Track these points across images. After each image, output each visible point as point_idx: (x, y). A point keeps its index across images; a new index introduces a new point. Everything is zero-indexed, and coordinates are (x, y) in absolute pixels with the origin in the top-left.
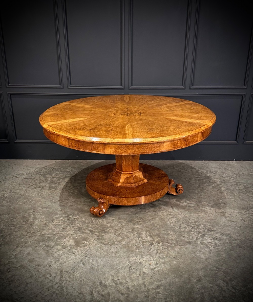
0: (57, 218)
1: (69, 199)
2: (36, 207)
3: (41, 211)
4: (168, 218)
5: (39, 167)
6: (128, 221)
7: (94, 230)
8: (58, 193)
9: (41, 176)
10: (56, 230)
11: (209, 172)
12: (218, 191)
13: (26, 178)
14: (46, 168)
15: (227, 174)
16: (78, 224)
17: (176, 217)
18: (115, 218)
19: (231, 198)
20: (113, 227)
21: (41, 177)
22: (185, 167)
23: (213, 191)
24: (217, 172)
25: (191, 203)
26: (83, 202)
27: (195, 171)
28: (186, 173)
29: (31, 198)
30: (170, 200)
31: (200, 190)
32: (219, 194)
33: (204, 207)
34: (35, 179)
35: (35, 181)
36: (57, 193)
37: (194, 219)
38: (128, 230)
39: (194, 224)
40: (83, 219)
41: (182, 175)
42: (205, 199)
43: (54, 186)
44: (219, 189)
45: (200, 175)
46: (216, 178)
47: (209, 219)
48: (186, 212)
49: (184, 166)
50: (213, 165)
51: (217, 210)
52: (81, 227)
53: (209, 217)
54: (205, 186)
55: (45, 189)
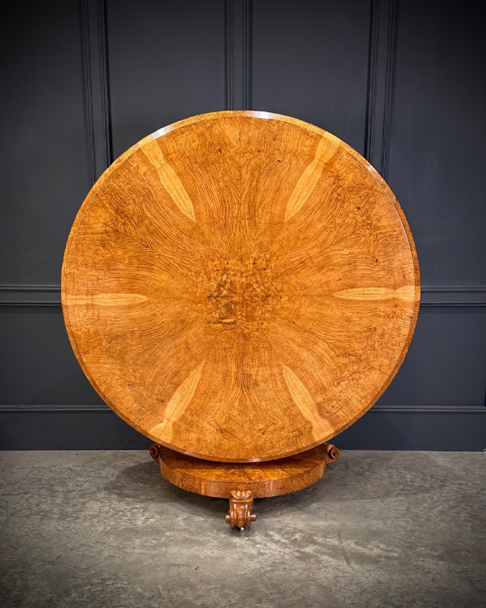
0: (76, 586)
1: (105, 541)
2: (28, 561)
3: (41, 571)
4: (338, 584)
5: (37, 466)
6: (246, 593)
8: (80, 528)
9: (43, 488)
11: (429, 478)
12: (453, 522)
13: (8, 493)
14: (53, 468)
15: (470, 482)
16: (127, 602)
17: (358, 583)
18: (213, 587)
19: (482, 537)
21: (42, 490)
23: (439, 521)
24: (448, 477)
25: (390, 548)
26: (139, 549)
27: (398, 474)
28: (376, 478)
29: (17, 541)
30: (341, 542)
31: (410, 520)
32: (456, 530)
33: (422, 559)
35: (27, 500)
36: (78, 527)
37: (399, 588)
39: (401, 599)
40: (139, 590)
41: (368, 484)
42: (424, 539)
43: (72, 511)
44: (454, 518)
45: (410, 483)
47: (433, 587)
48: (380, 571)
49: (371, 464)
50: (438, 461)
51: (452, 566)
53: (435, 582)
54: (422, 509)
55: (50, 517)
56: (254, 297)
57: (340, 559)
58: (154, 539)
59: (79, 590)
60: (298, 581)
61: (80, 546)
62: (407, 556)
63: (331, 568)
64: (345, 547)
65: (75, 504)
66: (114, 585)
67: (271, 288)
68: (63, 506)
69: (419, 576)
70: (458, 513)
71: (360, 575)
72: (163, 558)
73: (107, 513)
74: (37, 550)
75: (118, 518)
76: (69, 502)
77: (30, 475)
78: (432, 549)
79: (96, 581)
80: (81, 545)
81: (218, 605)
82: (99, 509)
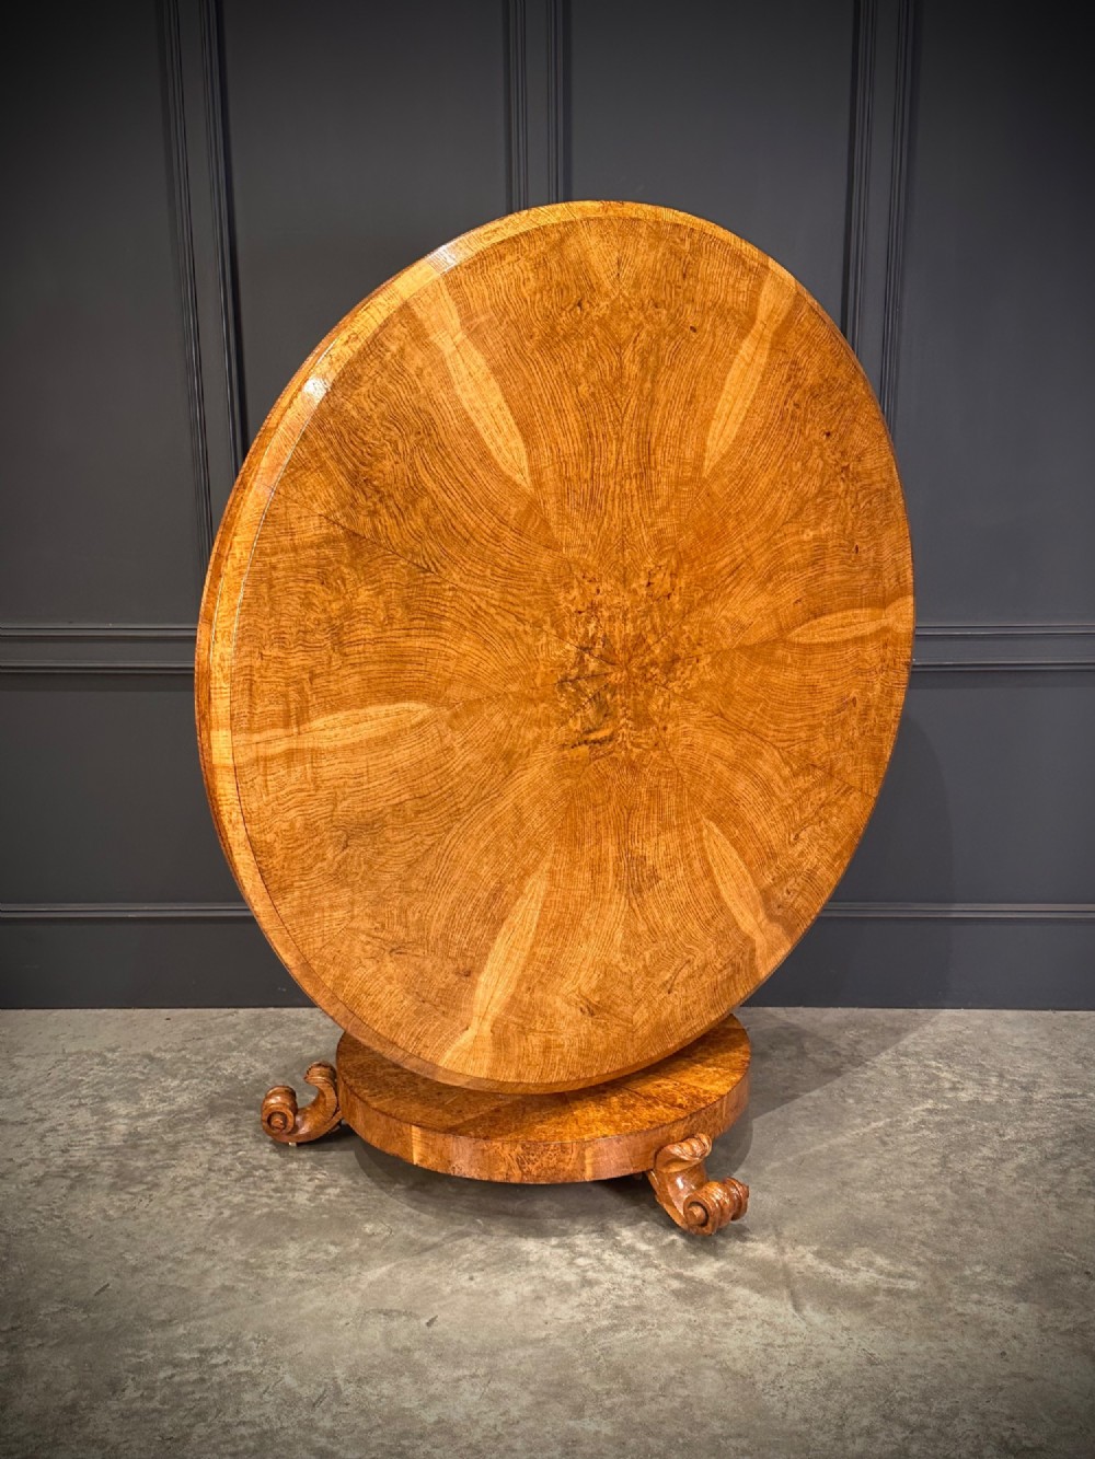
0: (139, 1369)
1: (217, 1248)
2: (28, 1300)
3: (57, 1326)
4: (770, 1366)
5: (73, 1050)
6: (545, 1389)
7: (342, 1453)
8: (159, 1213)
9: (81, 1105)
10: (130, 1448)
11: (994, 1080)
12: (1052, 1198)
14: (109, 1055)
16: (258, 1413)
17: (819, 1364)
18: (467, 1372)
20: (456, 1430)
21: (80, 1111)
22: (858, 1047)
23: (1019, 1193)
24: (1040, 1076)
25: (900, 1268)
26: (295, 1269)
27: (919, 1069)
28: (868, 1081)
29: (8, 1246)
30: (782, 1251)
31: (948, 1191)
32: (1057, 1216)
33: (975, 1296)
34: (47, 1125)
35: (42, 1137)
36: (155, 1210)
37: (920, 1377)
38: (543, 1449)
39: (922, 1406)
40: (289, 1380)
41: (850, 1096)
42: (982, 1243)
43: (145, 1168)
44: (1053, 1185)
45: (949, 1095)
46: (1034, 1114)
47: (1003, 1373)
48: (873, 1330)
49: (857, 1042)
50: (1017, 1036)
51: (1049, 1315)
52: (272, 1431)
53: (1007, 1360)
54: (977, 1161)
55: (91, 1183)
57: (777, 1298)
58: (333, 1243)
59: (145, 1379)
60: (673, 1358)
61: (156, 1261)
62: (941, 1288)
63: (756, 1323)
64: (791, 1265)
65: (154, 1148)
66: (229, 1367)
68: (124, 1155)
69: (968, 1343)
70: (1065, 1172)
71: (825, 1340)
72: (352, 1295)
73: (227, 1171)
74: (53, 1271)
75: (252, 1186)
76: (139, 1142)
77: (55, 1073)
78: (1001, 1269)
79: (187, 1356)
80: (159, 1258)
81: (477, 1422)
82: (210, 1161)
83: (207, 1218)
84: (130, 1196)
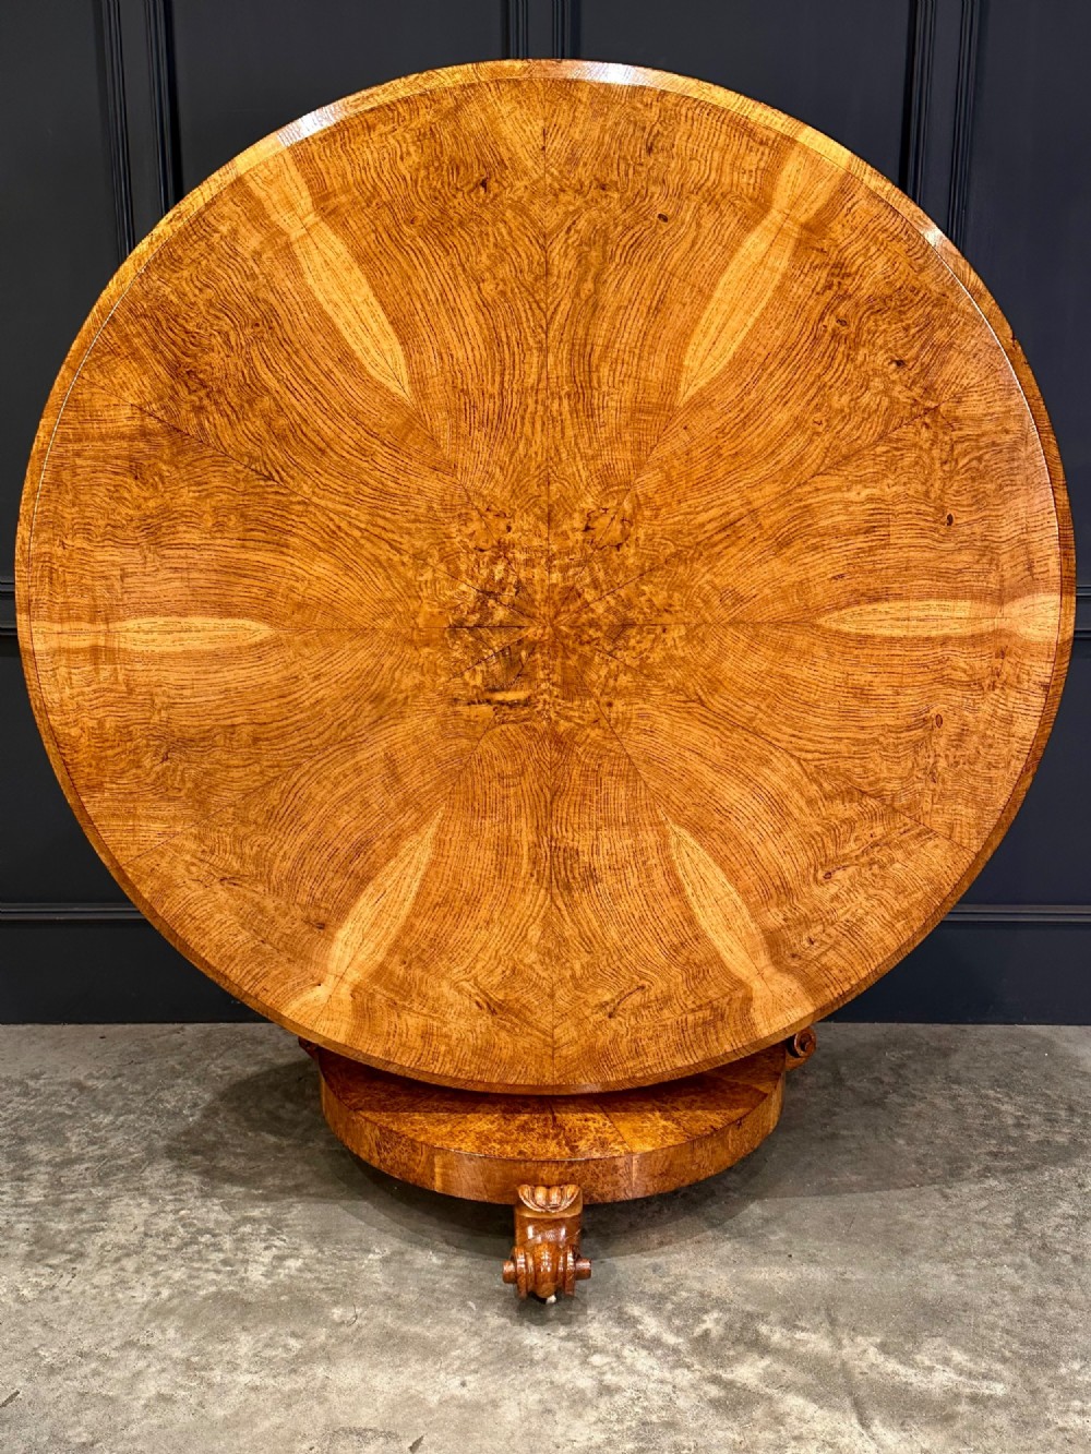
1: (153, 1342)
25: (983, 1366)
30: (838, 1345)
36: (79, 1289)
43: (68, 1232)
56: (586, 628)
57: (838, 1409)
58: (293, 1335)
65: (80, 1205)
67: (635, 601)
68: (45, 1214)
72: (316, 1408)
73: (167, 1236)
76: (61, 1197)
82: (146, 1223)
83: (140, 1300)
84: (50, 1270)
